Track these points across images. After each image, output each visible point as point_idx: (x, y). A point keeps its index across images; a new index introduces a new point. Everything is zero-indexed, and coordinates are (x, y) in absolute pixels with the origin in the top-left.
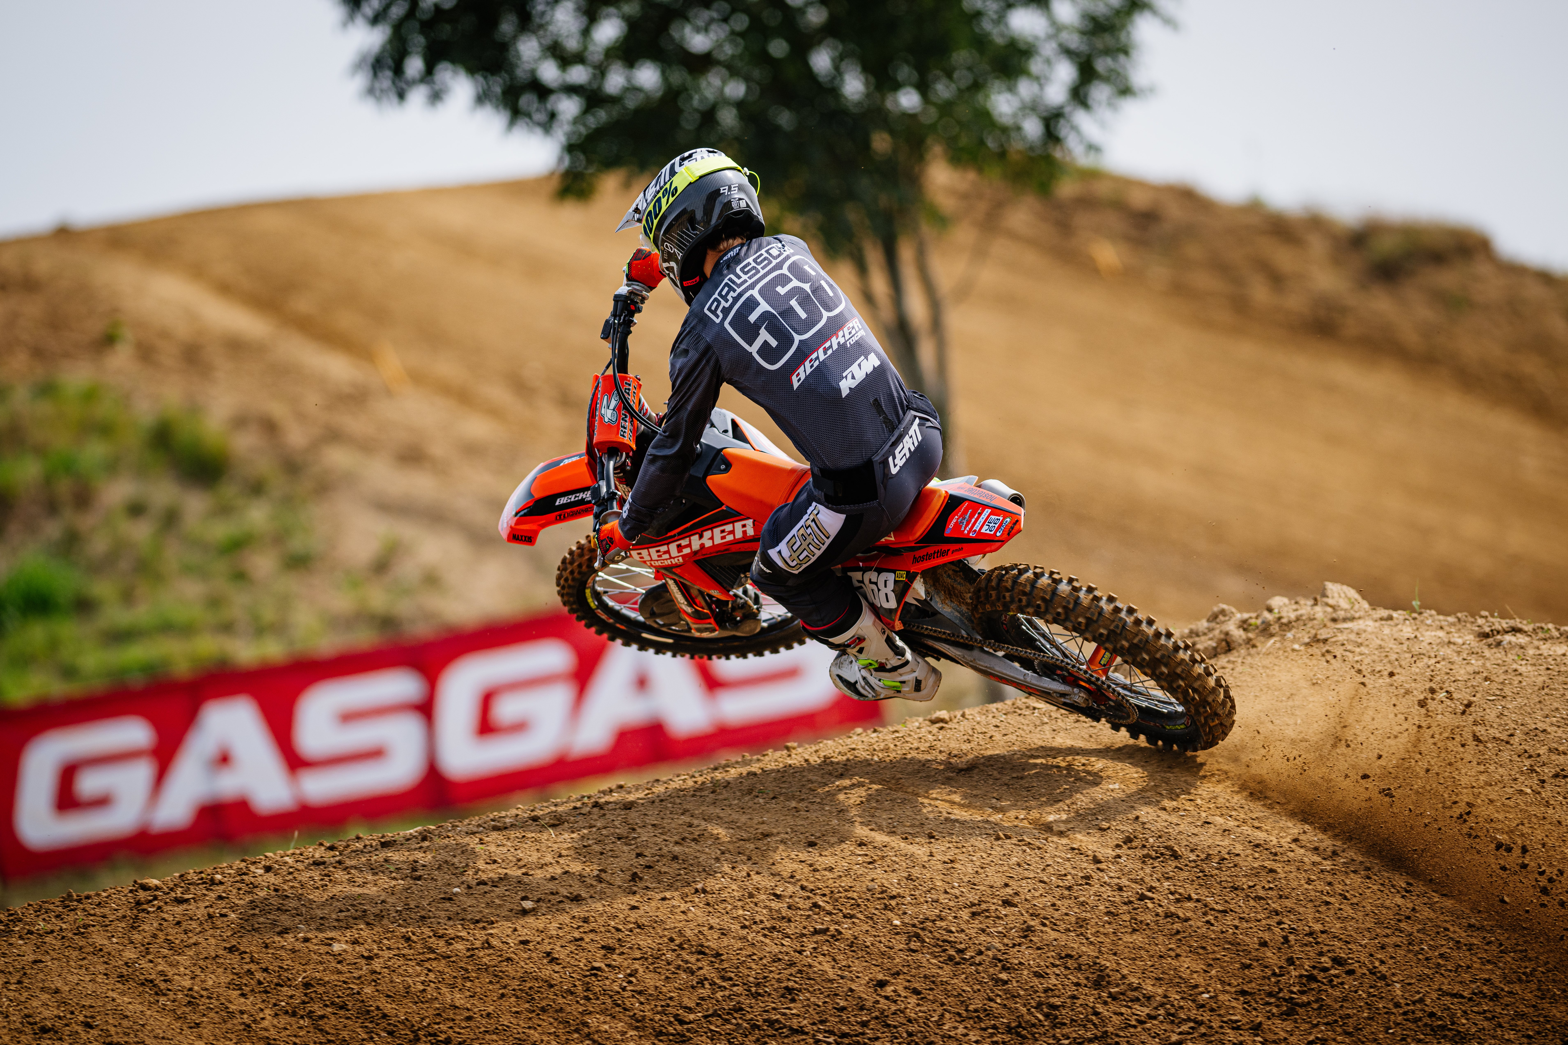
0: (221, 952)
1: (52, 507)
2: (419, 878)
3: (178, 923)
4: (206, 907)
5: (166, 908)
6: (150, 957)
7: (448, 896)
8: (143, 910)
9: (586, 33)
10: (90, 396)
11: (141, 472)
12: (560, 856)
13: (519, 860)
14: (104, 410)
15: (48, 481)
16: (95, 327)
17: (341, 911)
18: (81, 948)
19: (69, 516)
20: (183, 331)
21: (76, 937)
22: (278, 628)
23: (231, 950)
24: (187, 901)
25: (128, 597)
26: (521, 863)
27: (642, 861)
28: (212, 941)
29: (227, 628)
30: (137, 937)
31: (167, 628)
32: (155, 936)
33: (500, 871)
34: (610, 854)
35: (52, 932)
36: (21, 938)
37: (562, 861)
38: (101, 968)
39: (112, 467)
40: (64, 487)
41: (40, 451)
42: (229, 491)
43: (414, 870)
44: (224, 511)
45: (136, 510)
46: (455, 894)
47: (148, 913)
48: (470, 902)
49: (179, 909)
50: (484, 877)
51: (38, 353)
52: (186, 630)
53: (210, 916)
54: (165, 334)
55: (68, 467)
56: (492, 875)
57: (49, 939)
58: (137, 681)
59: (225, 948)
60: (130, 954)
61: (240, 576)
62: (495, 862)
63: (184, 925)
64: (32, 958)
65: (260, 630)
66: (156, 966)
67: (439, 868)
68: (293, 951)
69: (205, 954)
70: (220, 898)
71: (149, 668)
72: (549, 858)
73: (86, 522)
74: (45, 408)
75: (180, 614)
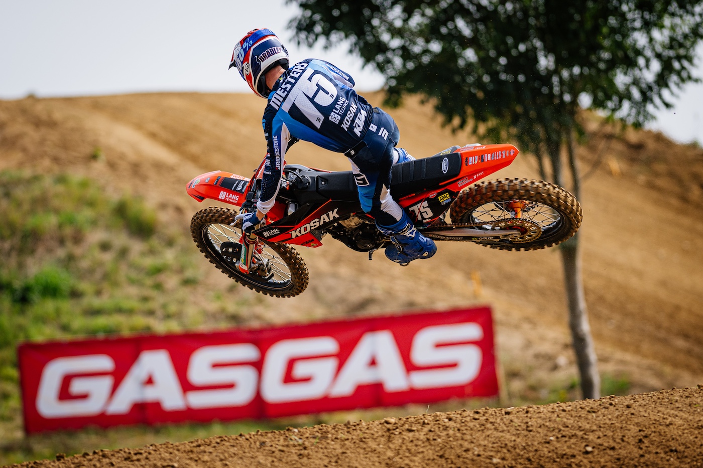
0: (435, 457)
1: (62, 242)
2: (531, 431)
3: (412, 441)
4: (424, 435)
5: (404, 433)
6: (400, 456)
7: (547, 441)
8: (392, 433)
9: (405, 21)
10: (84, 185)
11: (108, 228)
12: (600, 427)
13: (580, 427)
14: (91, 192)
15: (60, 226)
16: (87, 150)
17: (494, 443)
18: (364, 449)
19: (70, 246)
20: (132, 156)
21: (361, 443)
22: (178, 316)
23: (441, 457)
24: (413, 431)
25: (98, 293)
26: (581, 429)
27: (642, 433)
28: (431, 452)
29: (151, 313)
30: (391, 446)
31: (120, 310)
32: (401, 446)
33: (571, 431)
34: (625, 428)
35: (348, 439)
36: (332, 441)
37: (602, 429)
38: (377, 459)
39: (94, 223)
40: (68, 231)
41: (57, 211)
42: (155, 242)
43: (528, 427)
44: (152, 252)
45: (105, 247)
46: (551, 440)
47: (395, 434)
48: (558, 445)
49: (411, 434)
50: (564, 434)
51: (56, 160)
52: (130, 312)
53: (428, 439)
54: (122, 156)
55: (71, 221)
56: (567, 433)
57: (347, 442)
58: (101, 336)
59: (437, 456)
60: (390, 454)
61: (158, 287)
62: (567, 427)
63: (415, 442)
64: (341, 451)
65: (168, 317)
66: (404, 460)
67: (540, 427)
68: (473, 460)
69: (427, 458)
70: (430, 431)
71: (109, 331)
72: (595, 428)
73: (78, 251)
74: (60, 188)
75: (126, 304)
